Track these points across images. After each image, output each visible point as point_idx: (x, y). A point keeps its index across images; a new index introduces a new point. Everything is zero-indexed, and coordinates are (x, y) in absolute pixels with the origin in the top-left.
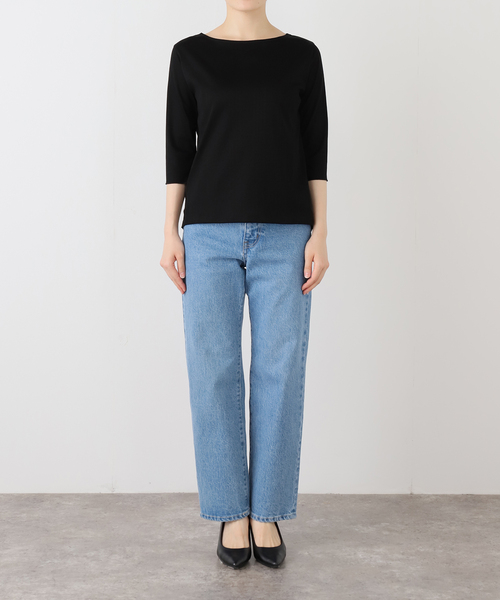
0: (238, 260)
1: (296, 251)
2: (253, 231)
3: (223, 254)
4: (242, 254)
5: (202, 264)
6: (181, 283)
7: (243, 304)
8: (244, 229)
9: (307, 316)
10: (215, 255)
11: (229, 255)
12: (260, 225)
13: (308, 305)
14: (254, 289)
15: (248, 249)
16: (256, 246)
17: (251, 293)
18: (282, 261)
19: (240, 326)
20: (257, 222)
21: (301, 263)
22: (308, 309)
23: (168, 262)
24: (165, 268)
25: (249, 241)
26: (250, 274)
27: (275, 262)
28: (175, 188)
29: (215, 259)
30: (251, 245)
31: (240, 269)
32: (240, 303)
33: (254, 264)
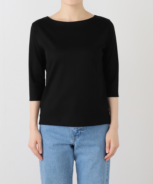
0: (70, 144)
1: (101, 139)
2: (77, 130)
3: (61, 142)
4: (72, 142)
5: (50, 147)
6: (40, 156)
7: (73, 166)
8: (73, 129)
9: (108, 172)
10: (57, 143)
11: (64, 143)
12: (81, 127)
13: (109, 165)
14: (78, 159)
15: (75, 140)
16: (80, 138)
17: (77, 161)
18: (94, 145)
19: (72, 177)
20: (80, 126)
21: (104, 146)
22: (108, 168)
23: (33, 145)
24: (31, 148)
25: (75, 136)
26: (76, 151)
27: (90, 146)
28: (35, 103)
29: (57, 145)
30: (77, 137)
31: (71, 149)
32: (72, 166)
33: (79, 147)
